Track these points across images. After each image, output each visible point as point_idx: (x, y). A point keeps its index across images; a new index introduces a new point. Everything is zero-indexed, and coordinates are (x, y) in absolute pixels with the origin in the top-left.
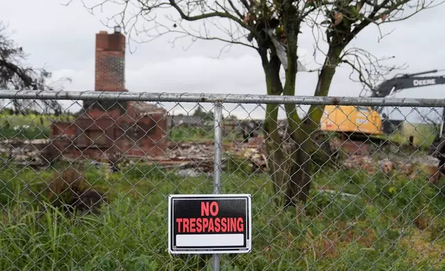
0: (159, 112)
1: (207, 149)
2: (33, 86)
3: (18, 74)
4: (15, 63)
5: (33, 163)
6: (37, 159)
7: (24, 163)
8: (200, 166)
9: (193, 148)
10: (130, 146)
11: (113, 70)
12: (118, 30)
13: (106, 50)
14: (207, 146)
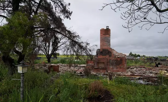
0: (123, 56)
1: (141, 69)
2: (83, 49)
3: (78, 44)
4: (77, 41)
5: (81, 74)
6: (83, 73)
7: (79, 74)
8: (146, 79)
9: (135, 68)
10: (113, 68)
11: (106, 41)
12: (108, 27)
13: (104, 35)
14: (141, 68)
